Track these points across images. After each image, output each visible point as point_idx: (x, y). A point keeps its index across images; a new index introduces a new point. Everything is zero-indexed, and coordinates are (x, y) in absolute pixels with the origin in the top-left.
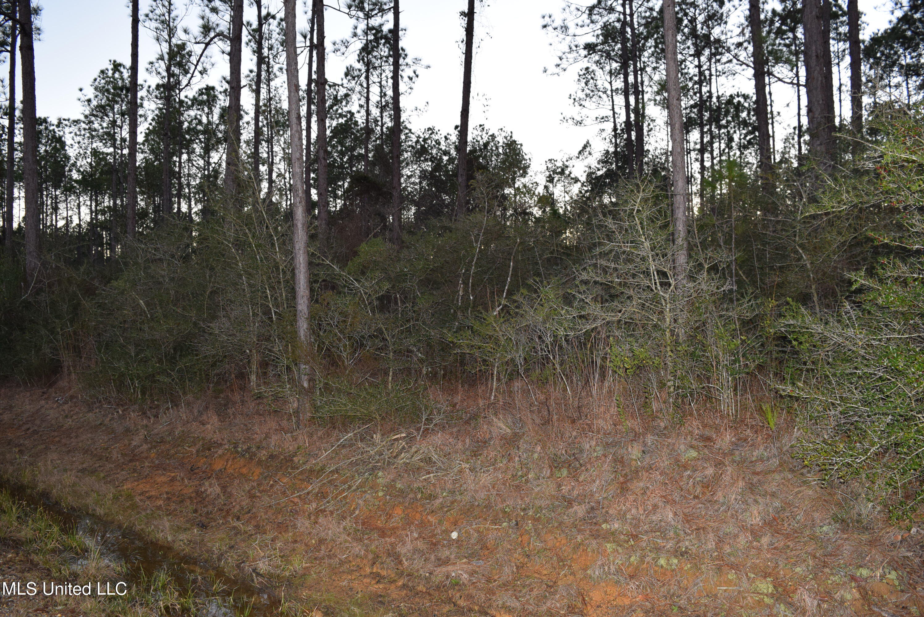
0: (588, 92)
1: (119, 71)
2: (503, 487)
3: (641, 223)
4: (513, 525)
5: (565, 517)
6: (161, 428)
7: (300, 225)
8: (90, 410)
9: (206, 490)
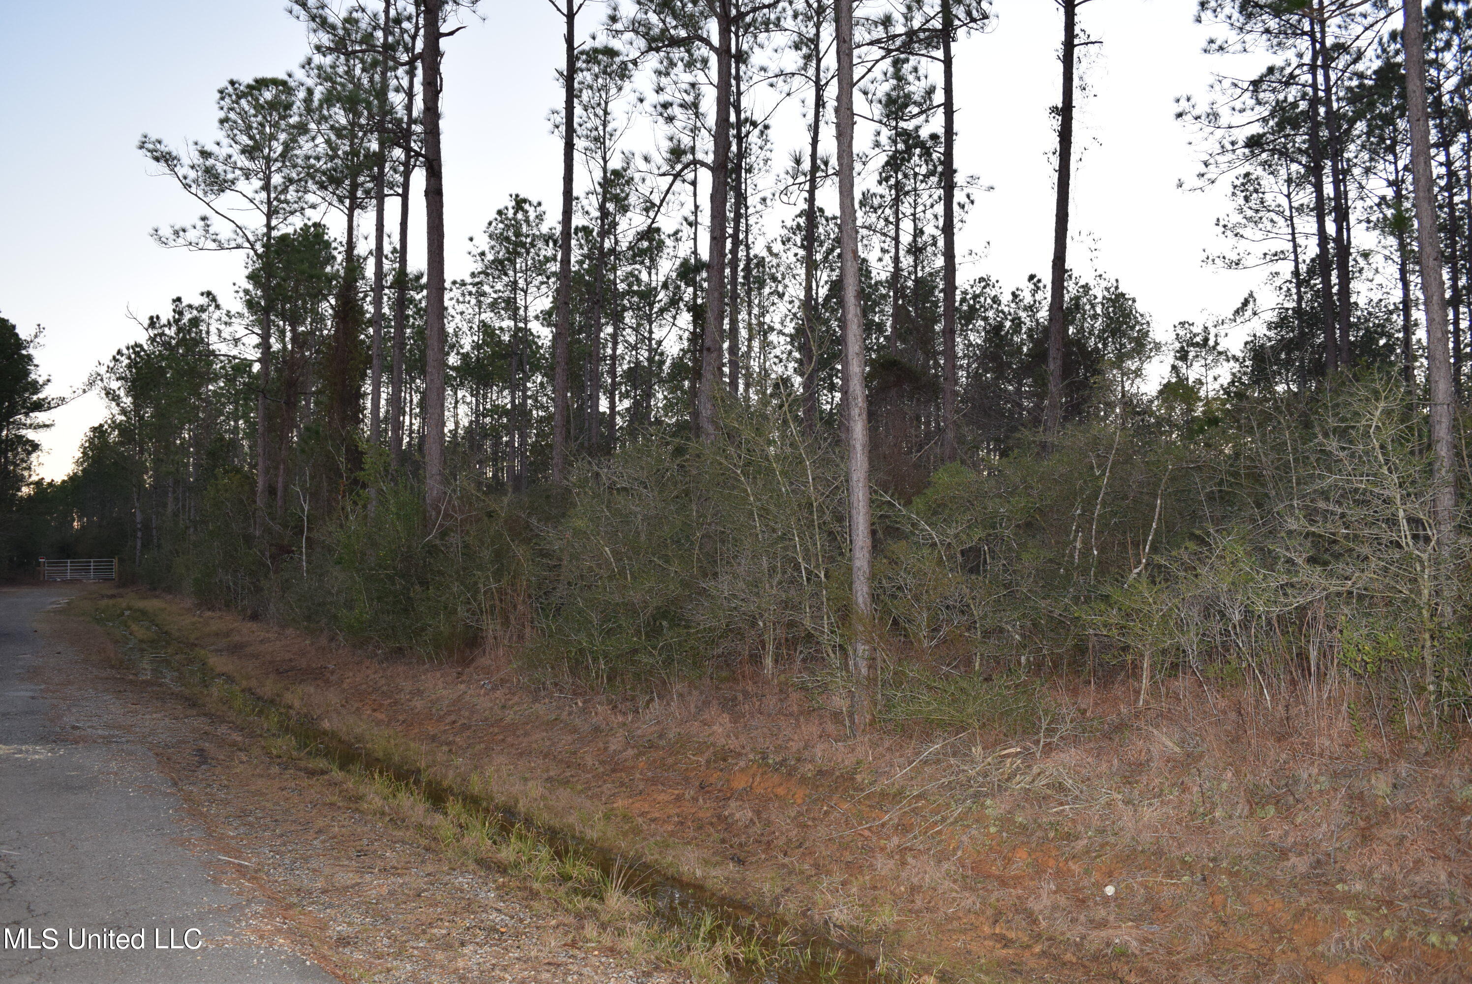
0: (1250, 213)
1: (522, 209)
2: (1178, 827)
3: (1382, 447)
4: (1198, 880)
5: (1278, 873)
6: (646, 728)
7: (859, 448)
8: (536, 700)
9: (732, 815)
